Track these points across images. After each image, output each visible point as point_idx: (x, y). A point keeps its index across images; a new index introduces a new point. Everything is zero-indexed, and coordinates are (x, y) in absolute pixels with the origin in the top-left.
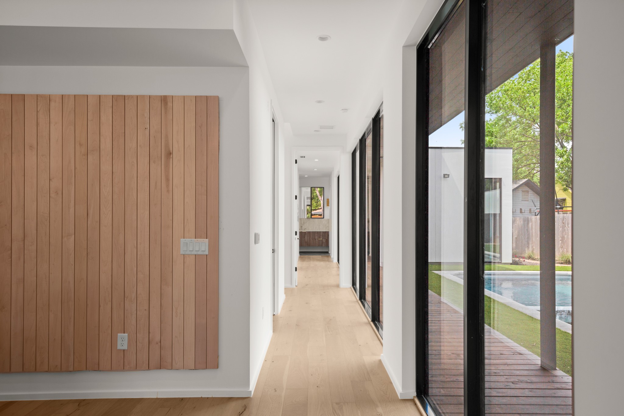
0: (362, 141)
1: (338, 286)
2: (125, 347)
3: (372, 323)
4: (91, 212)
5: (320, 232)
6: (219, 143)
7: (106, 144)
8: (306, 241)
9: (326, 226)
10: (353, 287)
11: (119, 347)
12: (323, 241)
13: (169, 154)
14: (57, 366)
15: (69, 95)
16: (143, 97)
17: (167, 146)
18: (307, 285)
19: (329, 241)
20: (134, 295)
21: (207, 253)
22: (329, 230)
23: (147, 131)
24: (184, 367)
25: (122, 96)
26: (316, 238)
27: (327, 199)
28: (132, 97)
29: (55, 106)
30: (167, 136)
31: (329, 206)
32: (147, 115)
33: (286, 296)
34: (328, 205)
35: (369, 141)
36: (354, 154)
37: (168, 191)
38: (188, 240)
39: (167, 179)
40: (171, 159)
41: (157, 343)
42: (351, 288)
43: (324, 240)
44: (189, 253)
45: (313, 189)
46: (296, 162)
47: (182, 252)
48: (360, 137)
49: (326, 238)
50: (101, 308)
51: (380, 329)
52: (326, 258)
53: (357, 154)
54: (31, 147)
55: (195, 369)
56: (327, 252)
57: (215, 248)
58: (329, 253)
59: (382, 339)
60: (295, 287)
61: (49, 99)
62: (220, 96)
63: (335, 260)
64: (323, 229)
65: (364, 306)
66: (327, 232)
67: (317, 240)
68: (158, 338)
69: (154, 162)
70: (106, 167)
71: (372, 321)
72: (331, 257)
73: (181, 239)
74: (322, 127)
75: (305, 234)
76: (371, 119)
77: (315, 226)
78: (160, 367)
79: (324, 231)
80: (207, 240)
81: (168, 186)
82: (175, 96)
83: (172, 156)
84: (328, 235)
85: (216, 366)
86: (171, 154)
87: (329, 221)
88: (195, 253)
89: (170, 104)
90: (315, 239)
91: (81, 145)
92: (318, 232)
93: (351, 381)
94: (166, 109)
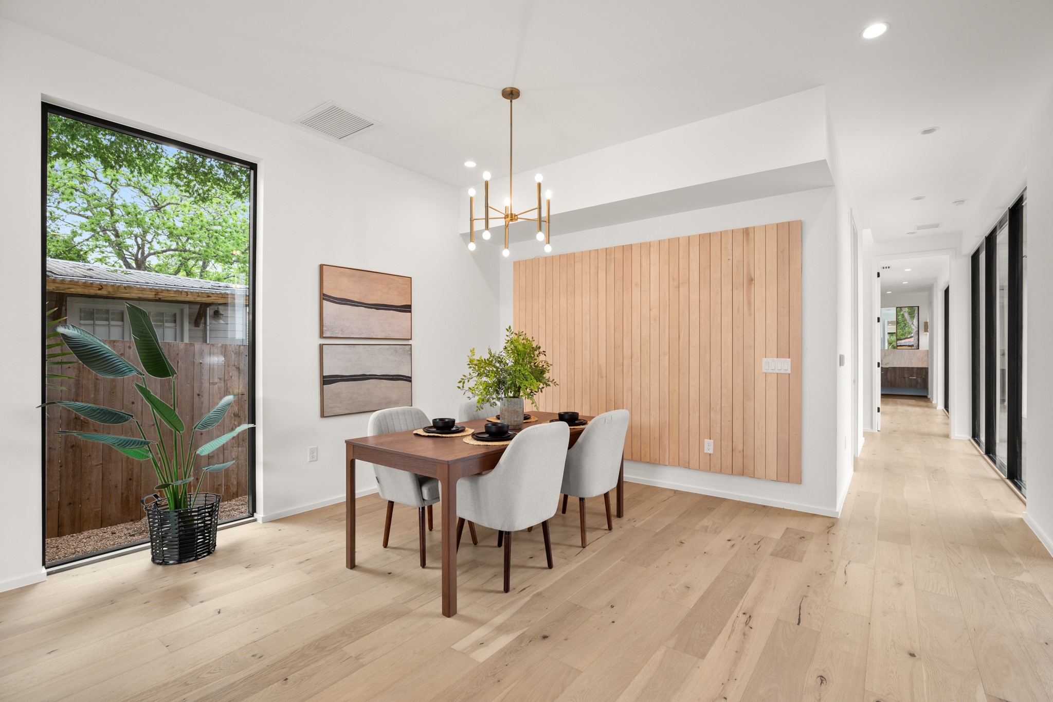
0: (990, 240)
1: (947, 436)
2: (711, 452)
3: (1008, 482)
4: (682, 335)
5: (912, 368)
6: (802, 265)
7: (694, 277)
8: (889, 379)
9: (922, 359)
10: (975, 440)
11: (706, 451)
12: (917, 381)
13: (751, 280)
14: (656, 459)
15: (664, 240)
16: (726, 232)
17: (749, 273)
18: (895, 431)
19: (928, 381)
20: (719, 407)
21: (789, 372)
22: (928, 365)
23: (731, 261)
24: (765, 478)
25: (707, 234)
26: (906, 376)
27: (925, 322)
28: (716, 233)
29: (654, 250)
30: (748, 265)
31: (928, 332)
32: (730, 247)
33: (865, 439)
34: (926, 330)
35: (1003, 238)
36: (975, 258)
37: (750, 315)
38: (769, 360)
39: (749, 304)
40: (753, 285)
41: (740, 452)
42: (970, 440)
43: (919, 379)
44: (771, 371)
45: (899, 309)
46: (879, 276)
47: (764, 371)
48: (987, 234)
49: (924, 377)
50: (691, 416)
51: (1023, 488)
52: (923, 403)
53: (980, 256)
54: (636, 284)
55: (777, 481)
56: (926, 397)
57: (798, 367)
58: (929, 397)
59: (1025, 498)
60: (877, 431)
61: (649, 245)
62: (802, 220)
63: (940, 406)
64: (916, 363)
65: (994, 462)
66: (925, 368)
67: (907, 379)
68: (740, 447)
69: (737, 289)
70: (694, 296)
71: (1007, 478)
72: (931, 402)
73: (763, 359)
74: (919, 228)
75: (888, 370)
76: (1007, 209)
77: (905, 360)
78: (743, 473)
79: (920, 366)
80: (790, 359)
81: (749, 310)
82: (757, 227)
83: (753, 282)
84: (927, 373)
85: (799, 481)
86: (752, 280)
87: (930, 353)
88: (778, 372)
89: (751, 235)
90: (904, 378)
91: (674, 279)
92: (908, 368)
93: (972, 529)
94: (748, 239)
